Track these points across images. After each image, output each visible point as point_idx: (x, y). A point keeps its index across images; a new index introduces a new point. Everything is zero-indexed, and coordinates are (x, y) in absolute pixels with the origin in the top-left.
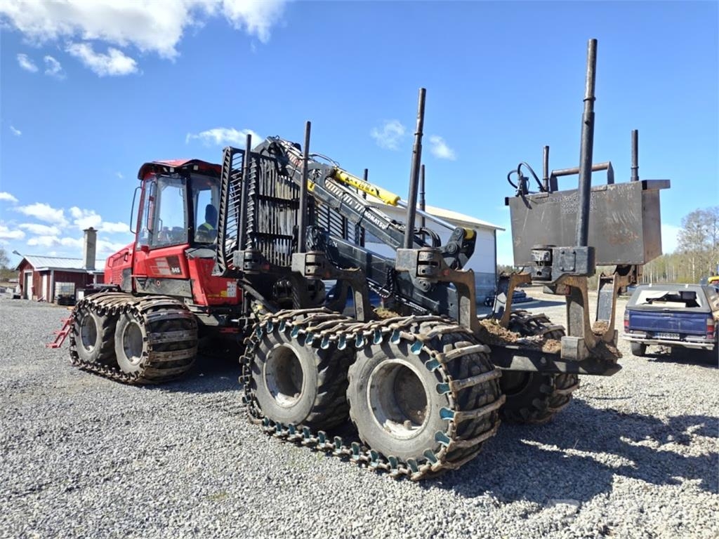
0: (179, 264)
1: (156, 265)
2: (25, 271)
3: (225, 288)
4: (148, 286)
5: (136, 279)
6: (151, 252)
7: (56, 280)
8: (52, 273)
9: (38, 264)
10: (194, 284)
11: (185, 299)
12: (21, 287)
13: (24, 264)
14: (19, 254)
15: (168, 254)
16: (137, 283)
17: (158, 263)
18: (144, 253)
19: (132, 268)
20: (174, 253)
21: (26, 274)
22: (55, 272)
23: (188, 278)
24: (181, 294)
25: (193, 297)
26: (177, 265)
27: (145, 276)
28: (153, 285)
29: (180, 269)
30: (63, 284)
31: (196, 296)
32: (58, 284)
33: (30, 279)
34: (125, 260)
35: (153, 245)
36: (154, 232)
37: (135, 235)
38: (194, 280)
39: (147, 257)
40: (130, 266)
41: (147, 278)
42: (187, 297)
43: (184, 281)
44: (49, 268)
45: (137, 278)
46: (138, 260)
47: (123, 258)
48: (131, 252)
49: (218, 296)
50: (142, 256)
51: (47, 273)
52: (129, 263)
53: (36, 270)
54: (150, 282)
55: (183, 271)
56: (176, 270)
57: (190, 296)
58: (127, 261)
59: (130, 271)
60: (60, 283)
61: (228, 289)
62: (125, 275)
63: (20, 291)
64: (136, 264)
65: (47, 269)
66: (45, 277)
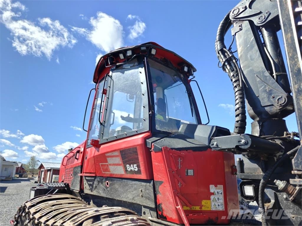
0: (137, 159)
1: (107, 162)
2: (42, 170)
3: (208, 195)
4: (96, 187)
5: (84, 178)
6: (102, 146)
7: (53, 174)
8: (52, 170)
9: (47, 166)
10: (160, 189)
11: (143, 209)
12: (39, 177)
13: (41, 166)
14: (39, 161)
15: (123, 146)
16: (85, 182)
17: (108, 159)
18: (93, 148)
19: (82, 167)
20: (131, 145)
21: (42, 171)
22: (53, 170)
23: (150, 178)
24: (138, 201)
25: (157, 209)
26: (134, 161)
27: (94, 175)
28: (101, 186)
29: (138, 166)
30: (56, 176)
31: (163, 206)
32: (54, 176)
33: (43, 173)
34: (76, 158)
35: (104, 138)
36: (106, 125)
37: (87, 133)
38: (161, 183)
39: (97, 153)
40: (80, 164)
41: (95, 177)
42: (145, 207)
43: (143, 184)
44: (51, 168)
45: (85, 176)
46: (88, 157)
47: (75, 157)
48: (82, 150)
49: (197, 208)
50: (92, 152)
51: (50, 170)
52: (80, 161)
53: (45, 169)
54: (99, 182)
55: (142, 168)
56: (133, 168)
57: (153, 206)
58: (77, 159)
59: (80, 169)
60: (55, 175)
61: (212, 197)
62: (75, 174)
63: (38, 179)
64: (86, 161)
65: (50, 168)
66: (49, 172)
